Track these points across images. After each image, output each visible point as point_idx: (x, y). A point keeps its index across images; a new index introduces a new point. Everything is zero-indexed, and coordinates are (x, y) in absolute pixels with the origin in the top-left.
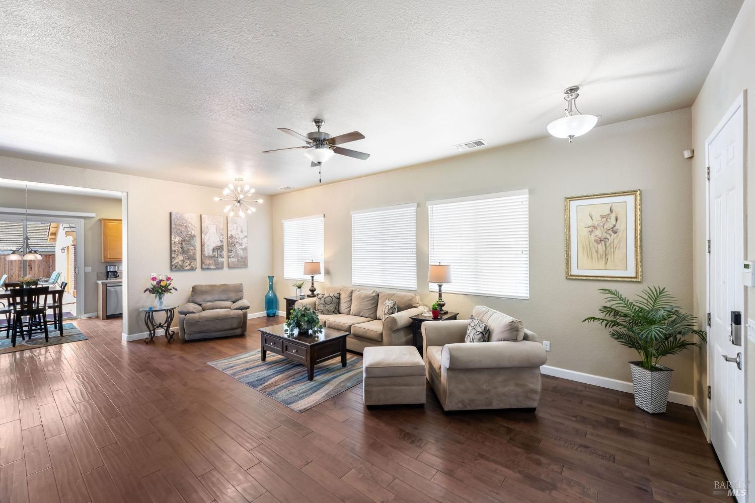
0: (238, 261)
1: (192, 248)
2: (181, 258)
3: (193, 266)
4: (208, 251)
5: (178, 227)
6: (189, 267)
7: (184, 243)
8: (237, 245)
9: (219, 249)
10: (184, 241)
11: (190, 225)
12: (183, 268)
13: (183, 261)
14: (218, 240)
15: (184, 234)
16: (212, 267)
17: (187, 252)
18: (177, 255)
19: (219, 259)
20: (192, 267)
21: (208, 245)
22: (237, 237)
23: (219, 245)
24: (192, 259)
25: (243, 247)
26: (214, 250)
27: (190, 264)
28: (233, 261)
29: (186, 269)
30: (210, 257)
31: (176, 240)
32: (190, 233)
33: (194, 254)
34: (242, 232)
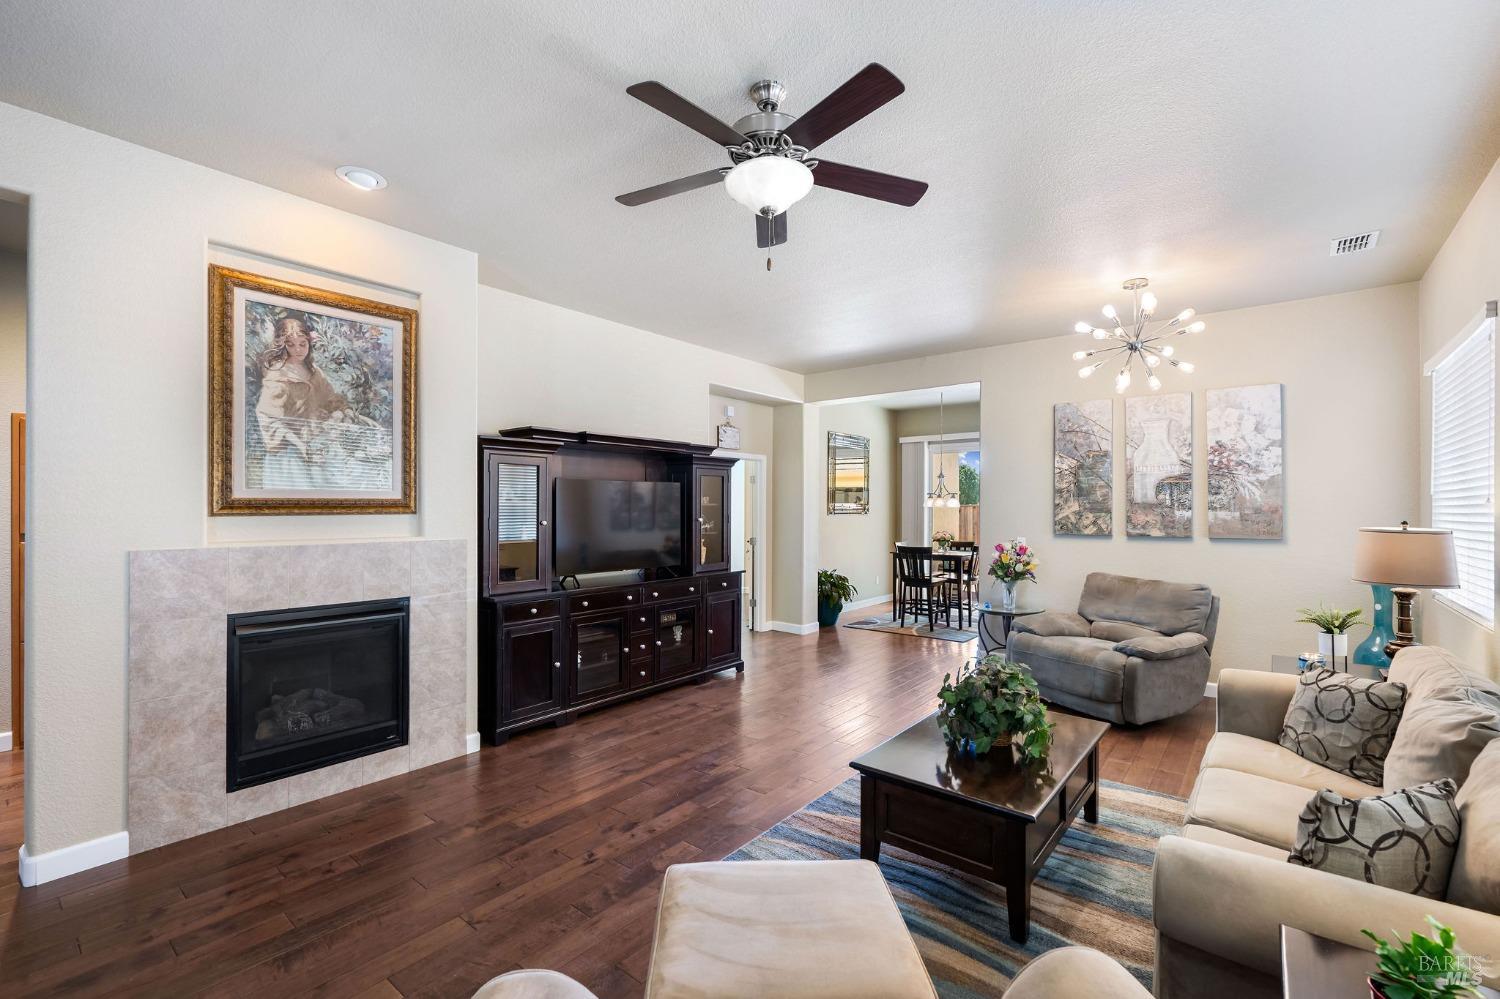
0: (1243, 518)
1: (1102, 483)
2: (1076, 507)
3: (1104, 526)
4: (1145, 491)
5: (1069, 437)
6: (1092, 530)
7: (1080, 472)
8: (1241, 471)
9: (1178, 484)
10: (1081, 467)
11: (1096, 429)
12: (1079, 530)
13: (1079, 514)
14: (1176, 460)
15: (1082, 451)
16: (1155, 533)
17: (1089, 493)
18: (1066, 501)
19: (1178, 513)
20: (1100, 529)
21: (1144, 475)
22: (1241, 446)
23: (1177, 473)
24: (1101, 511)
25: (1262, 477)
26: (1160, 488)
27: (1094, 523)
28: (1225, 521)
29: (1086, 532)
30: (1148, 507)
31: (1065, 467)
32: (1096, 448)
33: (1106, 497)
34: (1258, 429)
